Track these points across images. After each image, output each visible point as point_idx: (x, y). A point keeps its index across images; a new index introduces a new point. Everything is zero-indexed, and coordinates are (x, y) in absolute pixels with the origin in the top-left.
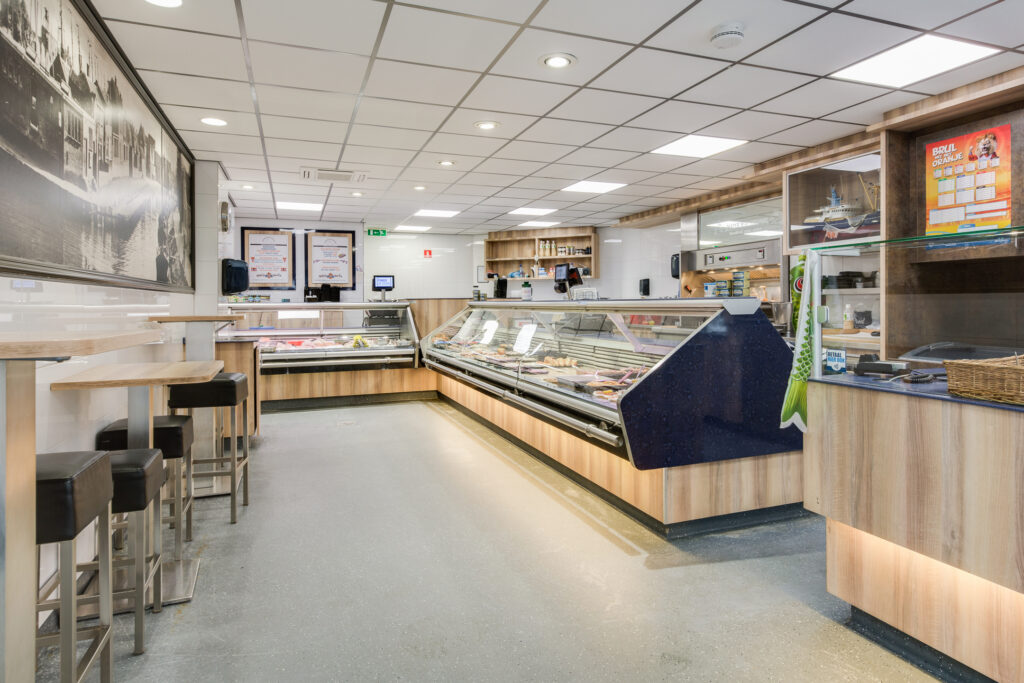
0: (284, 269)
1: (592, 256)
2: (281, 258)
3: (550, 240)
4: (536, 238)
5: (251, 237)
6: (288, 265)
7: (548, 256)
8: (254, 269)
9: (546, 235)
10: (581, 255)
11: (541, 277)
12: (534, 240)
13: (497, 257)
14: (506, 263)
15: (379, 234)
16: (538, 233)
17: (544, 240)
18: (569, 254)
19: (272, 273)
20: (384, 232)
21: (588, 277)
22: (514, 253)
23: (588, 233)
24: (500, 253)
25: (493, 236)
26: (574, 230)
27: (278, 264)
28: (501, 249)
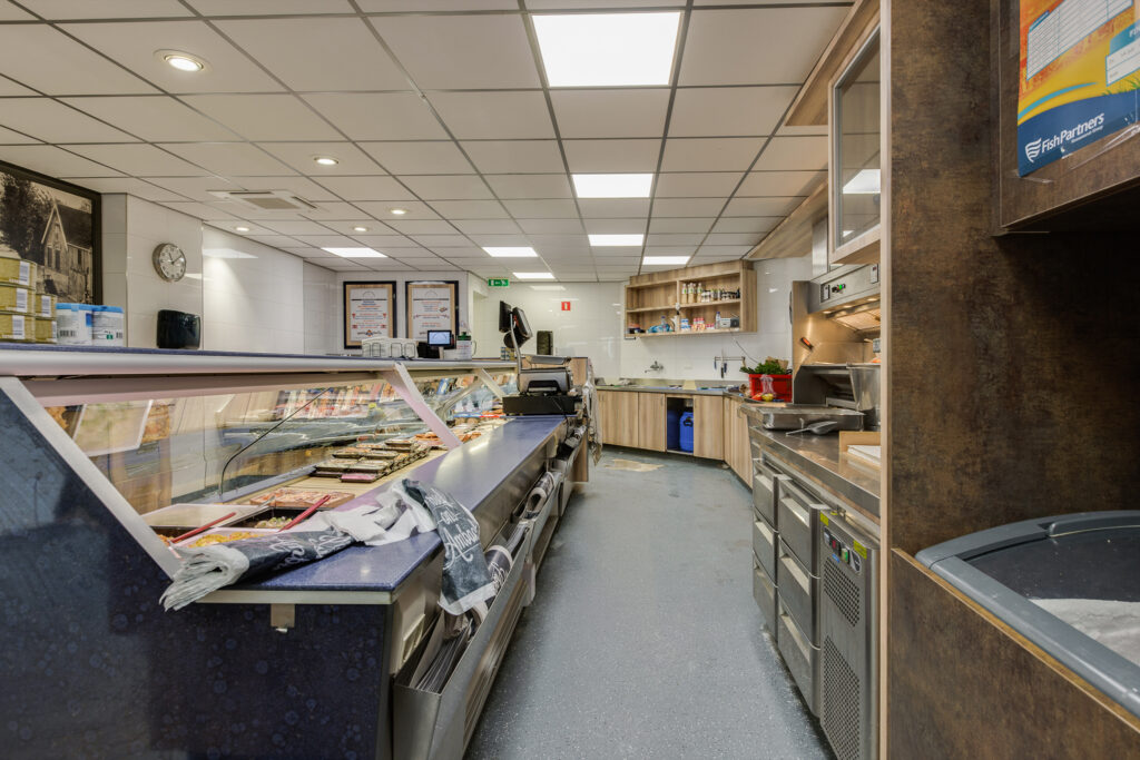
0: (384, 326)
1: (741, 300)
2: (380, 314)
3: (696, 282)
4: (677, 280)
5: (354, 293)
6: (387, 321)
7: (691, 303)
8: (355, 327)
9: (690, 276)
10: (727, 300)
11: (684, 331)
12: (675, 283)
13: (643, 306)
14: (653, 314)
15: (500, 285)
16: (680, 273)
17: (687, 282)
18: (716, 299)
19: (373, 330)
20: (506, 281)
21: (736, 329)
22: (659, 302)
23: (737, 269)
24: (647, 301)
25: (634, 281)
26: (721, 267)
27: (378, 321)
28: (647, 296)
